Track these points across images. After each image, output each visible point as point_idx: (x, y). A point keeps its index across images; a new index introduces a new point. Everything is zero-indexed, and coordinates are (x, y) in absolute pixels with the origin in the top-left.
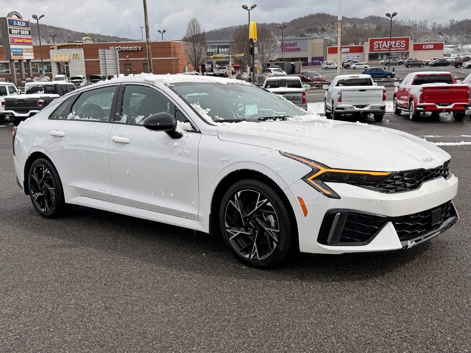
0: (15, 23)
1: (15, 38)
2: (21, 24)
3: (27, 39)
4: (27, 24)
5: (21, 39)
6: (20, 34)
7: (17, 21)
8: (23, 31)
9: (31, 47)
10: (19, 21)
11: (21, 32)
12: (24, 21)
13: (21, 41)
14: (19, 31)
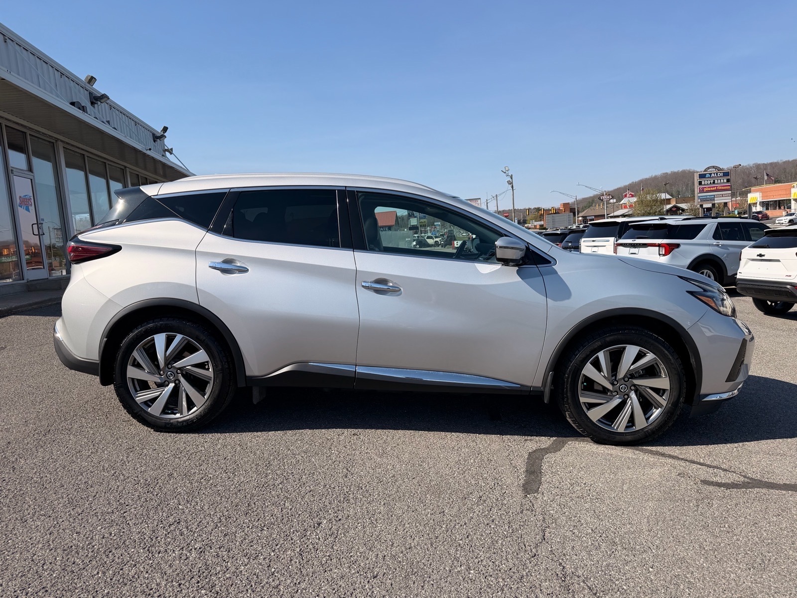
0: (708, 176)
1: (706, 188)
2: (717, 175)
3: (722, 186)
4: (726, 174)
5: (715, 187)
6: (714, 183)
7: (711, 174)
8: (719, 180)
9: (730, 192)
10: (714, 173)
11: (716, 181)
12: (721, 173)
13: (714, 189)
14: (712, 181)
